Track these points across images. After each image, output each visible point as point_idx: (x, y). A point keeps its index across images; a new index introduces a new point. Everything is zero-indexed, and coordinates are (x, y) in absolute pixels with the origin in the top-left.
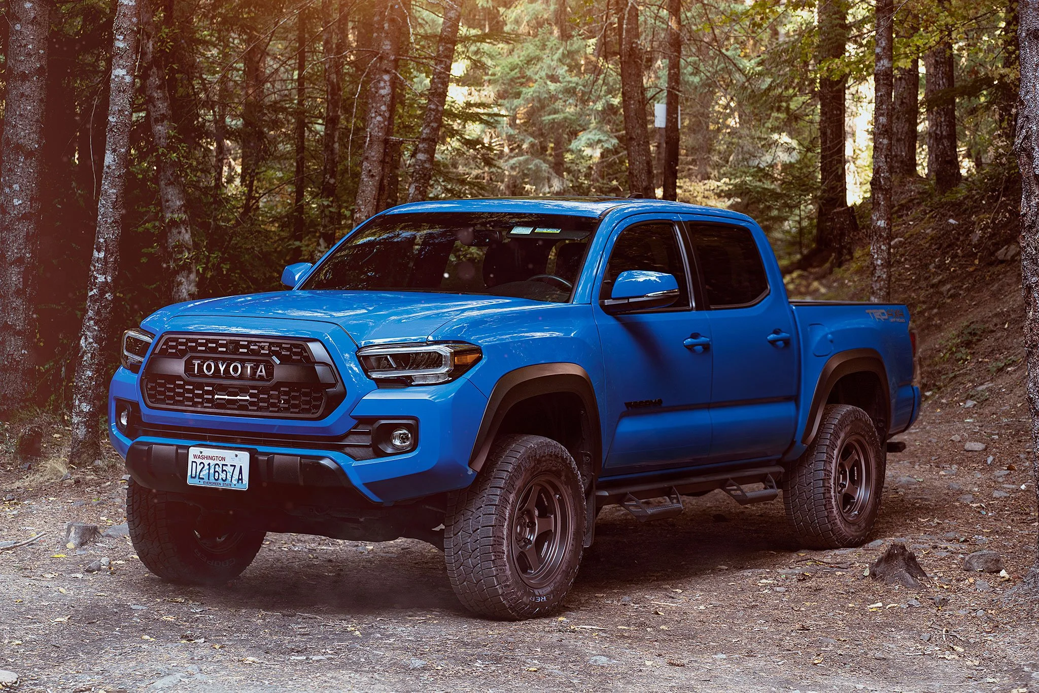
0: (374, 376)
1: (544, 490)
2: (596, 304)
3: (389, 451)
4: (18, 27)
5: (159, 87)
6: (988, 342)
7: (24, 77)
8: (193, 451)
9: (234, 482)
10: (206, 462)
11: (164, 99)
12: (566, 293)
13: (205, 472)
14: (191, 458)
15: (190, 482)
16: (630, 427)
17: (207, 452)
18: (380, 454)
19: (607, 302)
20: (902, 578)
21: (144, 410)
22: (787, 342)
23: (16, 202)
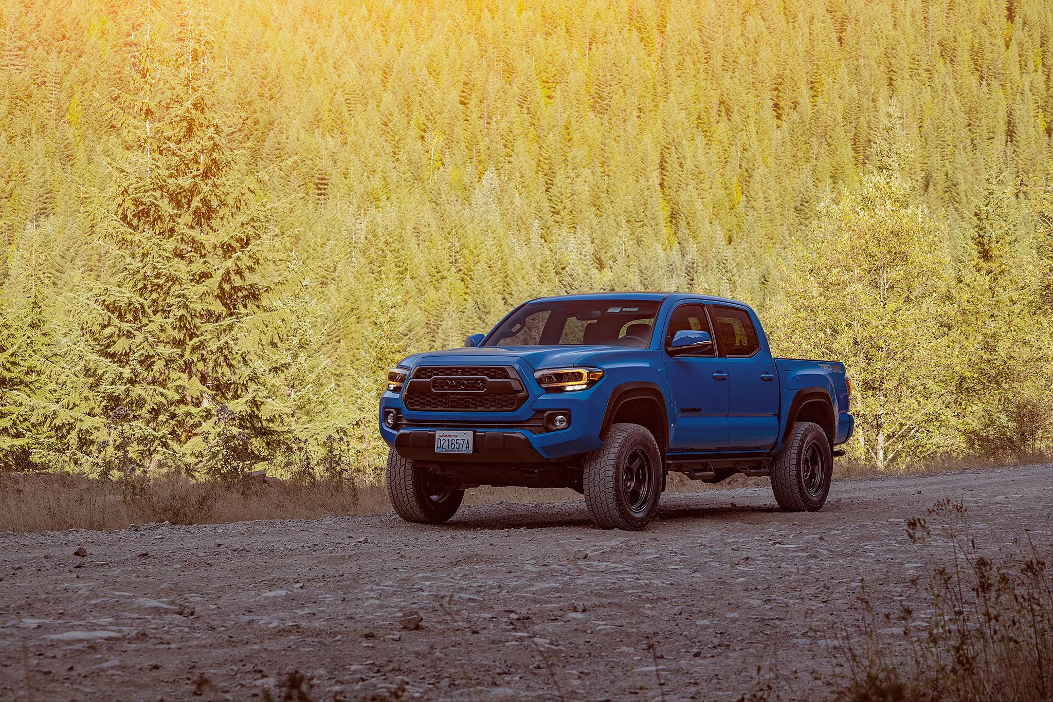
0: (544, 386)
2: (663, 350)
3: (554, 428)
8: (438, 433)
9: (464, 449)
10: (446, 439)
13: (446, 444)
14: (437, 437)
15: (436, 451)
17: (447, 433)
18: (548, 430)
19: (670, 349)
21: (405, 412)
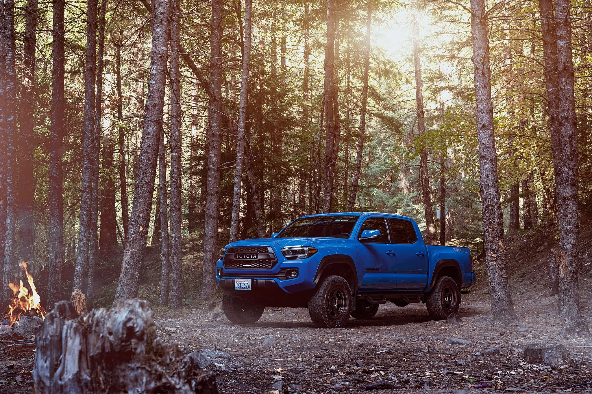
0: (286, 256)
1: (338, 292)
2: (356, 239)
3: (290, 277)
4: (210, 179)
5: (257, 199)
6: (529, 275)
7: (212, 194)
8: (236, 280)
9: (247, 288)
10: (240, 282)
11: (259, 203)
12: (348, 236)
13: (240, 285)
14: (236, 282)
15: (235, 288)
16: (367, 276)
17: (240, 280)
18: (288, 278)
19: (359, 239)
20: (454, 322)
21: (224, 269)
22: (423, 255)
23: (210, 233)
